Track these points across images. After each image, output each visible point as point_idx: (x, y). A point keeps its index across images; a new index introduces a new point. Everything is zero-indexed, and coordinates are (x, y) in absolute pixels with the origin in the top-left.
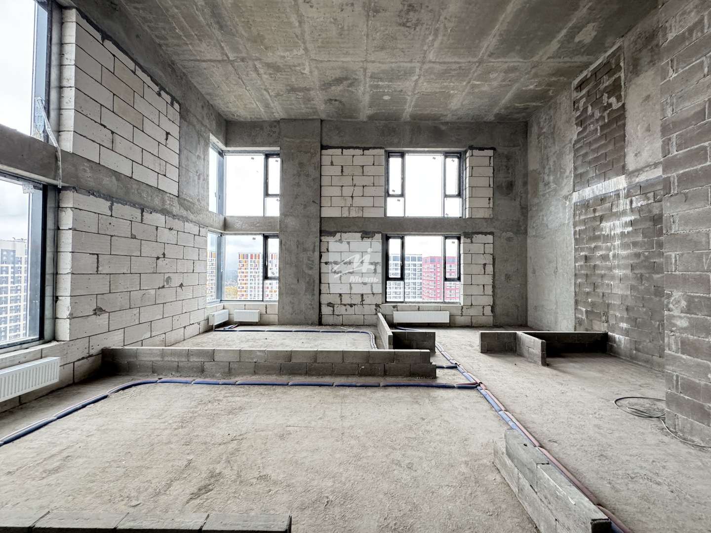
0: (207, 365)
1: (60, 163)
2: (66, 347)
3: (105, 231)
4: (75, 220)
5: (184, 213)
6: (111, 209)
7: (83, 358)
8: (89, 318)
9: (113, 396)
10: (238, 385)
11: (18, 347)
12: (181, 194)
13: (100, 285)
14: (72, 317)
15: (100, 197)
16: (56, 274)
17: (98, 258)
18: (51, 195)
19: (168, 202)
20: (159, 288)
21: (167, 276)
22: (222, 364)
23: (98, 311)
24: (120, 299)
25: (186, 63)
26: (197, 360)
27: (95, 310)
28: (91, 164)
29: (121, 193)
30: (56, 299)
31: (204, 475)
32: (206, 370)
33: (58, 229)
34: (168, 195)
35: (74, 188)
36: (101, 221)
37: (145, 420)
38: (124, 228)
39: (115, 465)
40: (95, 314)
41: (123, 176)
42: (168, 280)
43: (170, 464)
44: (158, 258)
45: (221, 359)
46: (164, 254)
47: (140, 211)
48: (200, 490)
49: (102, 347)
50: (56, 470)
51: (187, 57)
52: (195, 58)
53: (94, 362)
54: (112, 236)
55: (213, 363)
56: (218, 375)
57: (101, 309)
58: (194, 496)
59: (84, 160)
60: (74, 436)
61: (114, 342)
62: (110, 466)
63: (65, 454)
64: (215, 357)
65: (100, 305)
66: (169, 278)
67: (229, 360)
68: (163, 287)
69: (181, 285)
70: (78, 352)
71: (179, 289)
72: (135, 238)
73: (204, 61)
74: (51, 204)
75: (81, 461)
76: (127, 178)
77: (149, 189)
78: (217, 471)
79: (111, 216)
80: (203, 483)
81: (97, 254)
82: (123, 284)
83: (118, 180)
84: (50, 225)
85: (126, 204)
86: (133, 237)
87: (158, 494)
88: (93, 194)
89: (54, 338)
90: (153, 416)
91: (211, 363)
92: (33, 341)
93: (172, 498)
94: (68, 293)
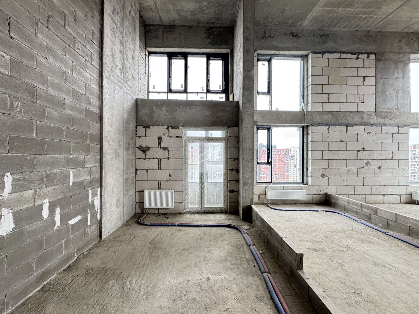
0: (373, 216)
1: (306, 117)
2: (310, 188)
3: (326, 140)
4: (312, 137)
5: (382, 121)
6: (328, 130)
7: (317, 194)
8: (319, 178)
9: (321, 212)
10: (387, 234)
11: (296, 184)
12: (377, 109)
13: (324, 164)
14: (312, 177)
15: (323, 125)
16: (307, 159)
17: (322, 153)
18: (305, 129)
19: (366, 117)
20: (360, 168)
21: (366, 161)
22: (382, 219)
23: (323, 176)
24: (334, 172)
25: (377, 26)
26: (367, 211)
27: (322, 175)
28: (319, 112)
29: (334, 121)
30: (307, 169)
31: (320, 247)
32: (372, 219)
33: (308, 142)
34: (367, 113)
35: (312, 125)
36: (324, 136)
37: (322, 223)
38: (336, 137)
39: (300, 228)
40: (322, 177)
41: (334, 112)
42: (367, 164)
43: (313, 238)
44: (359, 151)
45: (381, 215)
46: (364, 149)
47: (345, 127)
48: (314, 249)
49: (325, 192)
50: (288, 221)
51: (376, 23)
52: (381, 19)
53: (321, 197)
54: (329, 142)
55: (376, 216)
56: (379, 225)
57: (324, 175)
58: (311, 249)
59: (315, 112)
60: (299, 216)
61: (331, 191)
62: (299, 228)
63: (293, 219)
64: (378, 213)
65: (324, 173)
66: (368, 162)
67: (388, 218)
68: (364, 167)
69: (380, 168)
70: (314, 191)
71: (378, 170)
72: (343, 141)
73: (389, 15)
74: (305, 133)
75: (294, 222)
76: (337, 113)
77: (352, 114)
78: (326, 250)
79: (329, 133)
80: (317, 249)
81: (322, 151)
82: (335, 164)
83: (332, 115)
84: (305, 140)
85: (337, 125)
86: (341, 141)
87: (302, 241)
88: (320, 125)
89: (307, 184)
90: (326, 224)
91: (375, 216)
92: (300, 183)
93: (304, 244)
94: (310, 167)
